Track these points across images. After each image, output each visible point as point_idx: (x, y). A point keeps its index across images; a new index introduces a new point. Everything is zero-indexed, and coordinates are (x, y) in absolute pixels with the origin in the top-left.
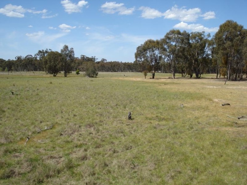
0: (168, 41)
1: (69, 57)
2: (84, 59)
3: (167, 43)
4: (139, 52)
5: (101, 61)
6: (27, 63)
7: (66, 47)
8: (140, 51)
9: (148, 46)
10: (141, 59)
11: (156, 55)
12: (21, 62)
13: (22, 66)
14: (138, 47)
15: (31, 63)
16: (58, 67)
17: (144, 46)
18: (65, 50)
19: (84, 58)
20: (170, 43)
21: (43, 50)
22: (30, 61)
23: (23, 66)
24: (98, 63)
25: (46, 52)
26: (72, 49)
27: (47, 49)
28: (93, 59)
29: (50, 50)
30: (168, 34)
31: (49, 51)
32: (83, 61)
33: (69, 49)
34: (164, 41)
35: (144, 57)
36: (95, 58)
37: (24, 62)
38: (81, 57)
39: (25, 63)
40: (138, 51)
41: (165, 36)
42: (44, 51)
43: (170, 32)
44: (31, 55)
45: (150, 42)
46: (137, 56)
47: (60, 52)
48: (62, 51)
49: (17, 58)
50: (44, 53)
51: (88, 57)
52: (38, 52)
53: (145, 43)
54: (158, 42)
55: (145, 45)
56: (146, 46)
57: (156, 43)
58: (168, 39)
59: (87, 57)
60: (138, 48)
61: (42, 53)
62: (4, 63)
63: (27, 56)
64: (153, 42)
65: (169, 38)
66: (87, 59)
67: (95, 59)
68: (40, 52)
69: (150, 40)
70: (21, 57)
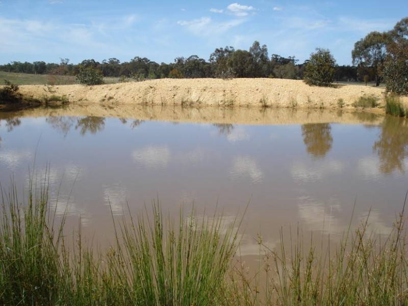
0: (399, 34)
1: (260, 58)
2: (276, 61)
3: (398, 36)
4: (358, 49)
5: (304, 64)
6: (192, 68)
7: (257, 44)
8: (360, 48)
9: (371, 40)
10: (361, 59)
11: (382, 54)
12: (183, 67)
13: (184, 72)
14: (356, 42)
15: (198, 68)
16: (246, 70)
17: (365, 42)
18: (255, 48)
19: (277, 59)
20: (403, 36)
21: (222, 49)
22: (196, 65)
23: (186, 72)
24: (300, 66)
25: (226, 51)
26: (265, 46)
27: (227, 47)
28: (290, 60)
29: (231, 47)
30: (399, 24)
31: (230, 49)
32: (276, 64)
33: (261, 46)
34: (393, 34)
35: (365, 57)
36: (295, 59)
37: (187, 66)
38: (273, 58)
39: (190, 68)
40: (356, 48)
41: (395, 27)
42: (224, 50)
43: (401, 22)
44: (196, 56)
45: (375, 35)
46: (355, 54)
47: (248, 51)
48: (251, 49)
49: (177, 60)
50: (223, 52)
51: (284, 58)
52: (216, 51)
53: (366, 37)
54: (385, 36)
55: (366, 39)
56: (369, 42)
57: (382, 37)
58: (399, 31)
59: (281, 58)
60: (357, 44)
61: (221, 53)
62: (159, 68)
63: (191, 57)
64: (379, 35)
65: (401, 30)
66: (281, 60)
67: (293, 60)
68: (218, 51)
69: (375, 32)
70: (183, 58)
